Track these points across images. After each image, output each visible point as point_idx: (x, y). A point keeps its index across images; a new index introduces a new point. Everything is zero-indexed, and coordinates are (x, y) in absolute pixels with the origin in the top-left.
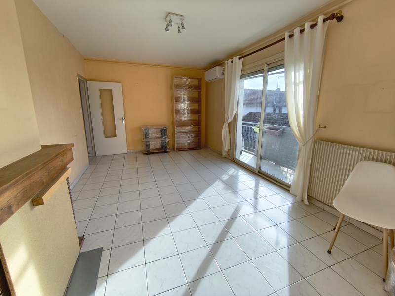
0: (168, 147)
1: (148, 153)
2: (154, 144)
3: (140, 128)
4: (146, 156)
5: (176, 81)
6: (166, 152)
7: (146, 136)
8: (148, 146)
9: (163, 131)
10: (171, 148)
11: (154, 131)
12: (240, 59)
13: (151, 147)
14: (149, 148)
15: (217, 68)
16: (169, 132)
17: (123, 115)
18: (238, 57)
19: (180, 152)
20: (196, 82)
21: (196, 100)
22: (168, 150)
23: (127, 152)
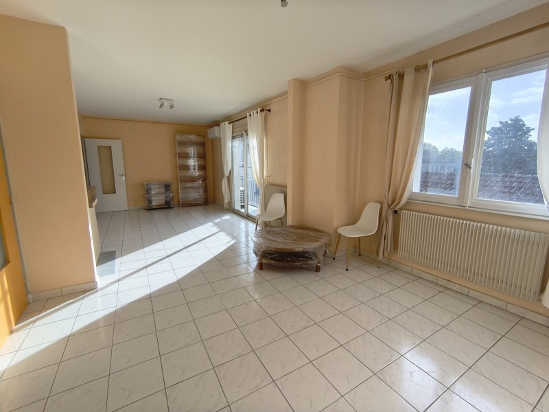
0: (172, 202)
1: (150, 209)
2: (157, 200)
3: (142, 185)
4: (149, 212)
5: (178, 138)
6: (170, 208)
7: (148, 191)
8: (150, 201)
9: (167, 187)
10: (176, 204)
11: (157, 186)
12: (229, 123)
13: (154, 204)
14: (151, 203)
15: (216, 127)
16: (173, 187)
17: (122, 172)
18: (227, 122)
19: (185, 208)
20: (200, 139)
21: (202, 156)
22: (172, 206)
23: (127, 209)
